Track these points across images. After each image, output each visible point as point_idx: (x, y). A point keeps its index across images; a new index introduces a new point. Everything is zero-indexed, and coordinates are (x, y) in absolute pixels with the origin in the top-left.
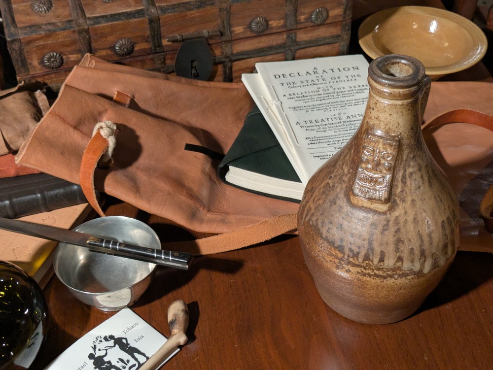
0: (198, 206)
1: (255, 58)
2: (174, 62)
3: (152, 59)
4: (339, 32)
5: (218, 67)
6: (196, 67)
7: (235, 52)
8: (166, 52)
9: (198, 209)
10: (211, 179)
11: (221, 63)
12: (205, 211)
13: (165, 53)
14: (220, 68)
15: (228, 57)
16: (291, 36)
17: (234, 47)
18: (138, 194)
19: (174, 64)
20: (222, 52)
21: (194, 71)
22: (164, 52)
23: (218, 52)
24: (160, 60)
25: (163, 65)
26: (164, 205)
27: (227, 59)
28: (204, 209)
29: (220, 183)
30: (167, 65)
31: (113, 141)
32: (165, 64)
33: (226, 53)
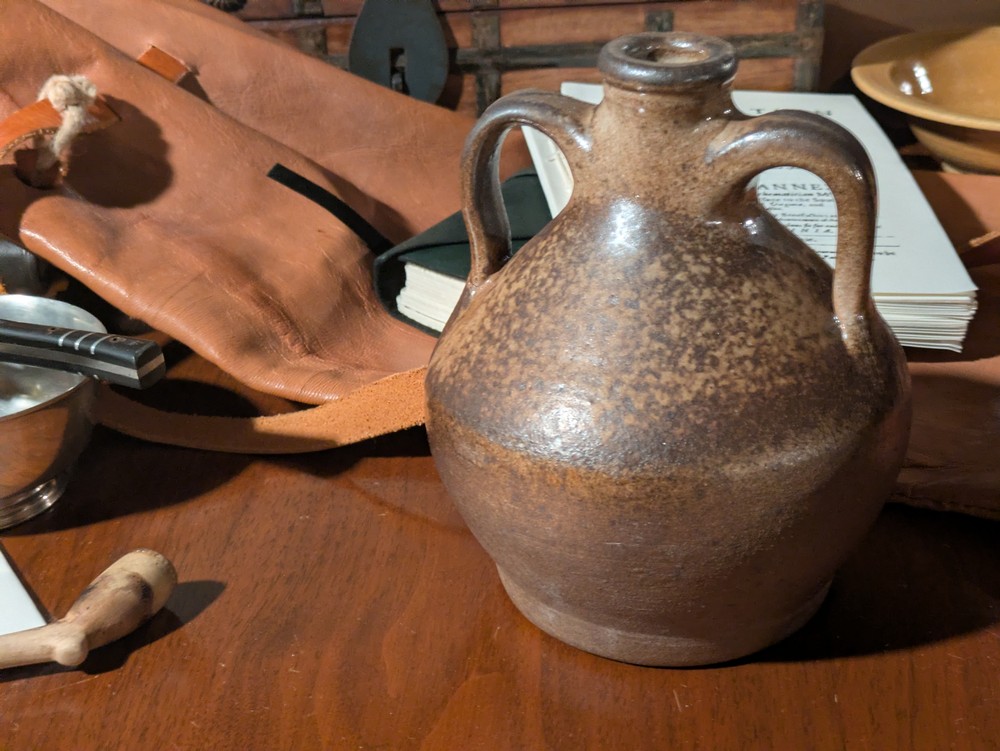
0: (278, 328)
1: (562, 70)
2: (348, 48)
3: (293, 32)
4: (792, 28)
5: (462, 78)
6: (403, 68)
7: (507, 44)
8: (330, 17)
9: (274, 337)
10: (346, 286)
11: (471, 68)
12: (297, 349)
13: (326, 21)
14: (469, 83)
15: (488, 53)
16: (658, 19)
17: (505, 28)
18: (106, 259)
19: (346, 55)
20: (474, 40)
21: (397, 80)
22: (321, 16)
23: (462, 37)
24: (314, 35)
25: (321, 53)
26: (171, 297)
27: (488, 61)
28: (293, 345)
29: (374, 309)
30: (330, 53)
31: (76, 119)
32: (326, 51)
33: (484, 44)
